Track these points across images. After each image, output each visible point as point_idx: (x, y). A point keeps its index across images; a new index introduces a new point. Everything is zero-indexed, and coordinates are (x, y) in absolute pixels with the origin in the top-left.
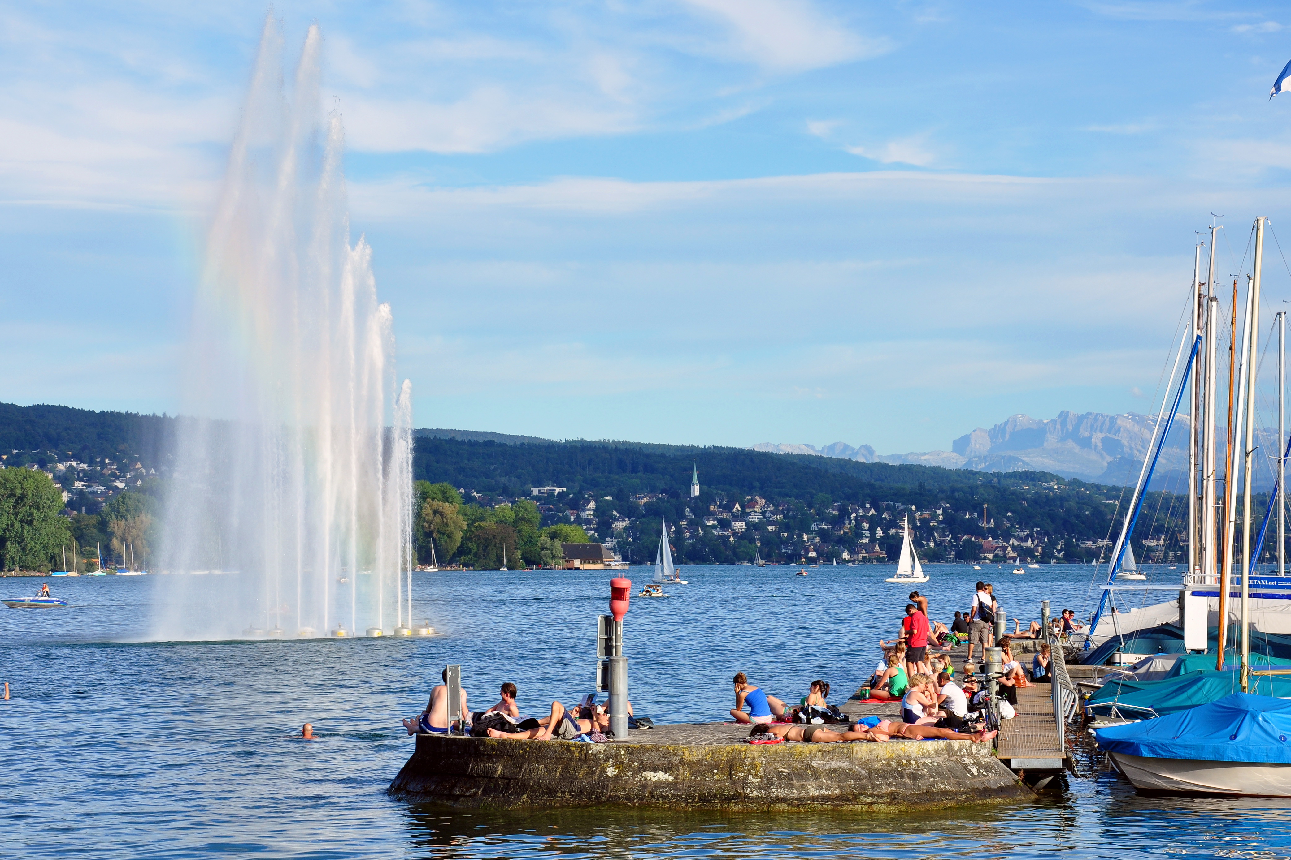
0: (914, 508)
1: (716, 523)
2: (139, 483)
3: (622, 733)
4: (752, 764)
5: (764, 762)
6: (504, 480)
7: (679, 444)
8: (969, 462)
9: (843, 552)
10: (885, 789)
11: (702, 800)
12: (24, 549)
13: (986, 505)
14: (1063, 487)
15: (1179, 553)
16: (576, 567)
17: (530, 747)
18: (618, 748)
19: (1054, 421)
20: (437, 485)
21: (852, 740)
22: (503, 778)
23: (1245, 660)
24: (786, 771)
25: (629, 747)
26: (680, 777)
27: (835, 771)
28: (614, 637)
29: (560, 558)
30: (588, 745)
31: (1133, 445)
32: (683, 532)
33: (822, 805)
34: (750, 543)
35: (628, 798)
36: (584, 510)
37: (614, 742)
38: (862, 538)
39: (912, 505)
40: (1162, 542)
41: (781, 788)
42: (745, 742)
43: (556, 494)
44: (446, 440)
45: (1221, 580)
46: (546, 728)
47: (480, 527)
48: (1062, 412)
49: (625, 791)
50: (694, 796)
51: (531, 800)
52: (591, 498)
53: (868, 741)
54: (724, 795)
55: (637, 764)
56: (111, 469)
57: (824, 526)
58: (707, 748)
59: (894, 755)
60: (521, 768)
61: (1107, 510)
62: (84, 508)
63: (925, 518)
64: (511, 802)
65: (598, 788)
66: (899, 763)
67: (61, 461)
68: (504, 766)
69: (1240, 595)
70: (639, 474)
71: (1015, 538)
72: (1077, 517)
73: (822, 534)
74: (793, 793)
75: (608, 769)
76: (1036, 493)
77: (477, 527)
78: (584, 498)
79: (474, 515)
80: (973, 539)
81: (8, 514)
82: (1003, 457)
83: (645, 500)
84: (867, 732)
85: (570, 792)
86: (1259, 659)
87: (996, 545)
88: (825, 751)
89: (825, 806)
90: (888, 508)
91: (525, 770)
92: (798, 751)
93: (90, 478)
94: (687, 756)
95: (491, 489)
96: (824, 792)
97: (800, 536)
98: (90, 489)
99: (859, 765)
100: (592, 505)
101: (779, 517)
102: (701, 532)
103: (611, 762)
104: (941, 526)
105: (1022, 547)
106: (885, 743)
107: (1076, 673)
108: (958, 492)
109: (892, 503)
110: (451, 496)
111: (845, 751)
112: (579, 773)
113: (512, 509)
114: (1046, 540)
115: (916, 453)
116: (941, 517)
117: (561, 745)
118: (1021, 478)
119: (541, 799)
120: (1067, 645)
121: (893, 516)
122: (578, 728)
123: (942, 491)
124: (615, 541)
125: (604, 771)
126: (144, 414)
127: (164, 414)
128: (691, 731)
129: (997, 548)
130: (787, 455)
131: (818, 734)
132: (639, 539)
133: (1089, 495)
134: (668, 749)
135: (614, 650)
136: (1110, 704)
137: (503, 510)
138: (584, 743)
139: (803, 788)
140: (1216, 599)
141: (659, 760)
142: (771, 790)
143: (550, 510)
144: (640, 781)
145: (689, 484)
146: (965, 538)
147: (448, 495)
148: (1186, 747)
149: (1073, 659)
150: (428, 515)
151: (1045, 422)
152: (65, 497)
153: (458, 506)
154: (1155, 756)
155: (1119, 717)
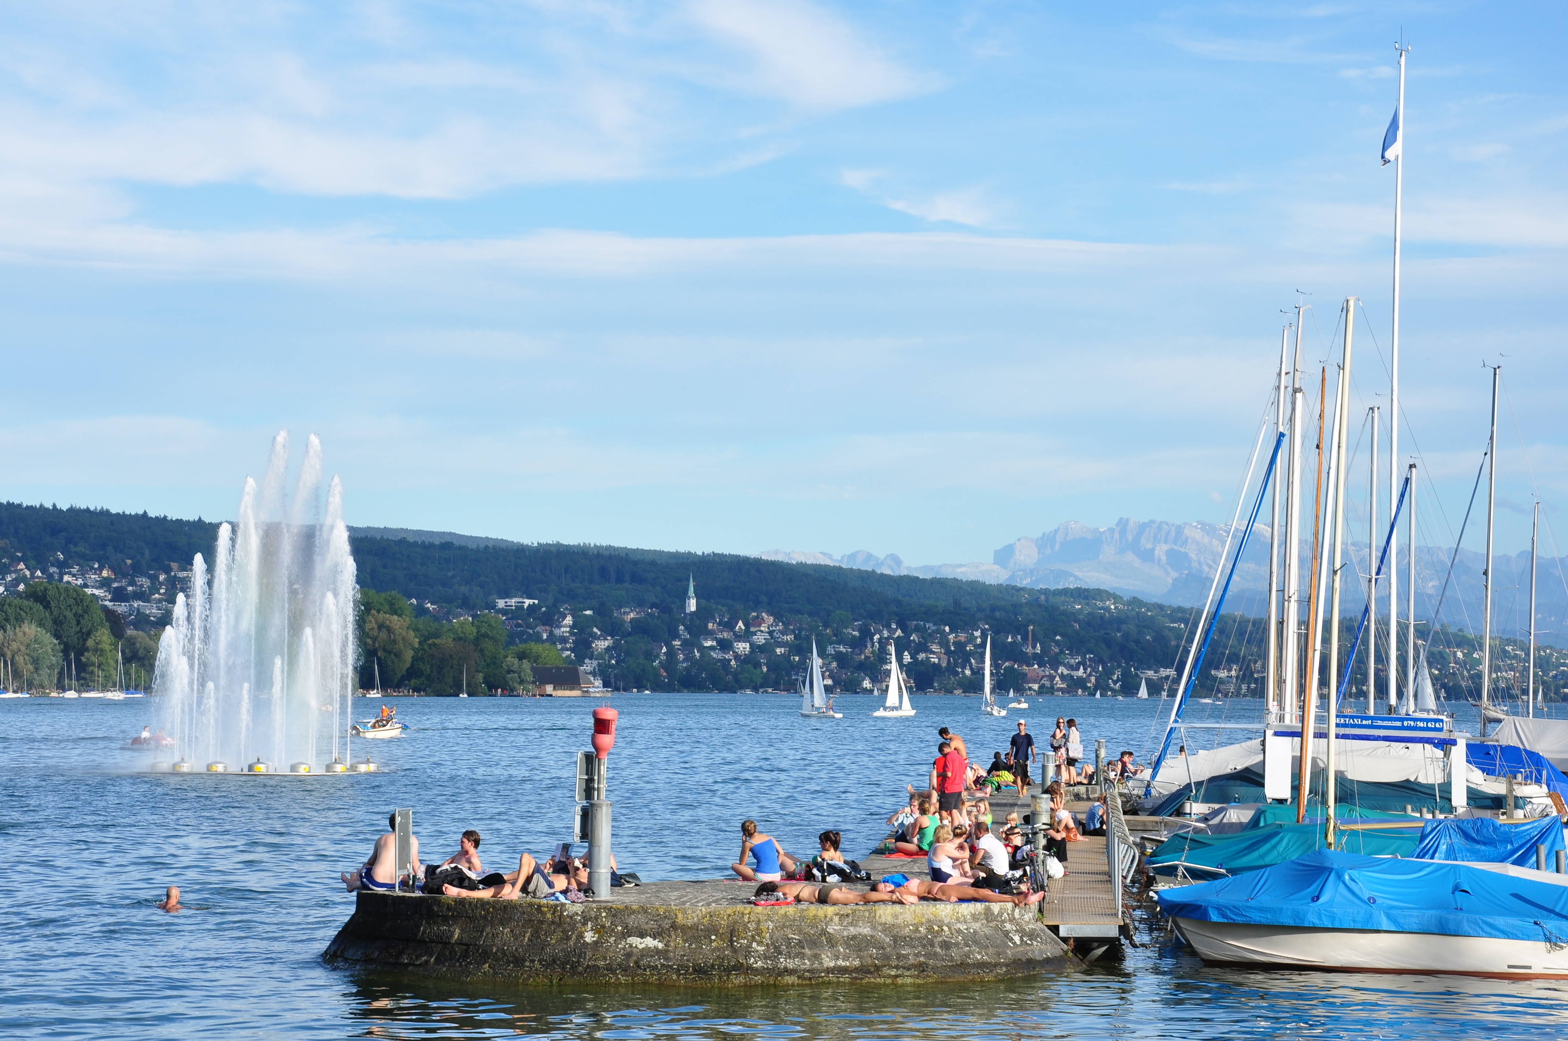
0: (947, 629)
2: (22, 587)
3: (604, 891)
4: (757, 929)
5: (771, 927)
6: (464, 589)
7: (673, 550)
8: (1012, 577)
9: (864, 679)
10: (912, 960)
11: (696, 971)
13: (1032, 627)
14: (1120, 606)
15: (1253, 686)
16: (548, 693)
17: (494, 907)
18: (599, 909)
19: (1111, 530)
20: (384, 595)
21: (875, 902)
22: (461, 944)
23: (1331, 812)
24: (797, 937)
25: (611, 908)
26: (672, 944)
27: (854, 938)
28: (596, 778)
29: (529, 683)
30: (563, 905)
31: (1202, 560)
32: (676, 655)
33: (838, 977)
34: (755, 668)
35: (610, 969)
36: (559, 627)
37: (594, 902)
38: (886, 663)
39: (945, 625)
40: (1233, 673)
41: (790, 958)
42: (750, 903)
43: (525, 607)
44: (395, 541)
45: (1302, 719)
46: (513, 885)
47: (435, 644)
48: (1121, 519)
49: (607, 960)
50: (688, 967)
51: (494, 970)
52: (567, 612)
53: (894, 902)
54: (723, 966)
57: (842, 649)
58: (704, 910)
59: (924, 920)
60: (482, 931)
61: (1170, 634)
63: (960, 641)
64: (470, 973)
65: (574, 956)
66: (930, 929)
68: (462, 930)
69: (1326, 735)
70: (625, 585)
71: (1065, 666)
72: (1137, 642)
73: (839, 657)
74: (805, 964)
75: (586, 934)
76: (1089, 613)
77: (430, 645)
78: (558, 612)
79: (427, 630)
80: (1016, 666)
82: (1052, 571)
83: (632, 615)
84: (892, 892)
85: (540, 961)
86: (1349, 811)
87: (1042, 673)
88: (842, 915)
89: (842, 980)
90: (917, 629)
91: (487, 934)
92: (811, 915)
94: (680, 920)
95: (448, 600)
96: (841, 963)
99: (884, 931)
100: (569, 620)
101: (789, 638)
102: (697, 655)
103: (589, 926)
104: (979, 650)
105: (1072, 677)
107: (1135, 825)
108: (999, 610)
109: (922, 623)
110: (400, 608)
111: (867, 914)
112: (551, 939)
113: (473, 623)
114: (1100, 669)
115: (951, 565)
116: (979, 640)
117: (531, 905)
118: (1072, 596)
119: (506, 969)
120: (1126, 791)
121: (923, 638)
122: (551, 885)
123: (981, 610)
124: (595, 663)
125: (581, 936)
126: (29, 504)
127: (54, 505)
128: (685, 889)
129: (1043, 677)
130: (801, 565)
131: (835, 894)
132: (623, 661)
133: (1151, 616)
134: (657, 910)
135: (596, 792)
136: (1176, 862)
137: (462, 625)
138: (558, 902)
139: (816, 956)
140: (1297, 740)
141: (647, 923)
142: (779, 959)
143: (518, 625)
144: (624, 948)
145: (684, 596)
146: (1007, 664)
147: (397, 606)
148: (1261, 910)
149: (1132, 808)
150: (372, 629)
151: (1101, 530)
153: (408, 619)
154: (1226, 920)
155: (1188, 878)
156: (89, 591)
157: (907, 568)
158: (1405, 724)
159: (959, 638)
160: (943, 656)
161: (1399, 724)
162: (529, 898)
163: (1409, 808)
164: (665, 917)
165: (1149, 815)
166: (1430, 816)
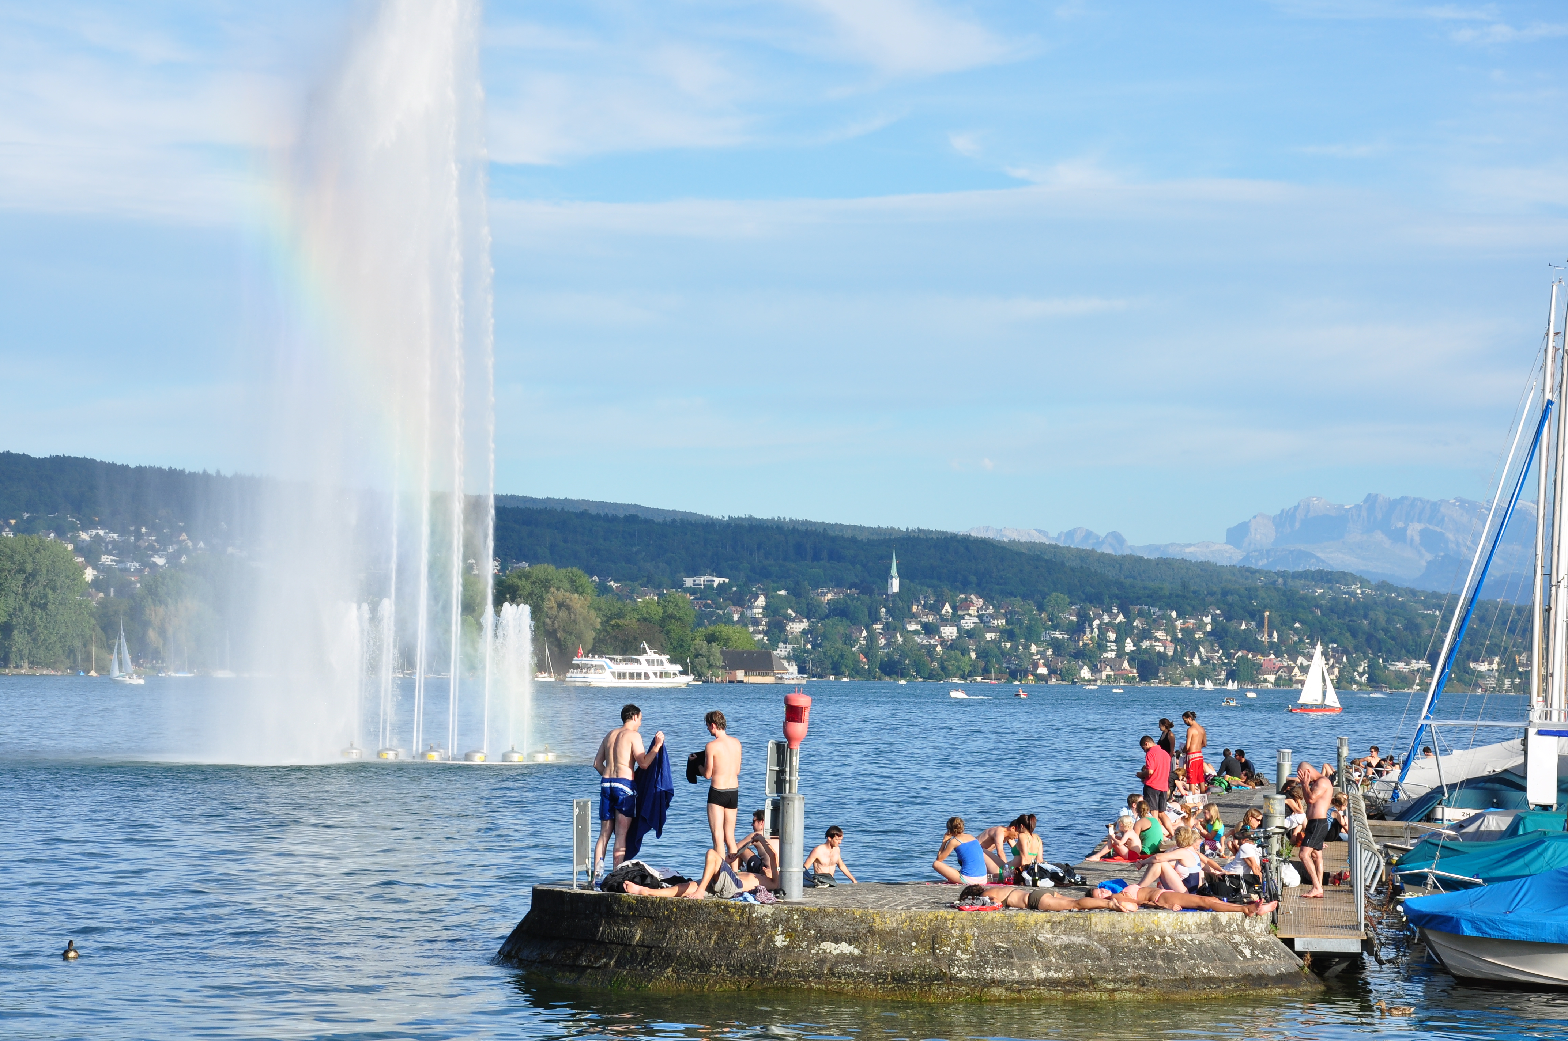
0: (1174, 614)
1: (919, 627)
2: (184, 559)
3: (796, 891)
4: (961, 936)
5: (976, 934)
6: (649, 565)
7: (874, 525)
8: (1247, 557)
9: (1081, 668)
10: (1131, 973)
11: (896, 980)
12: (34, 640)
13: (1267, 613)
14: (1368, 591)
15: (1517, 681)
16: (739, 679)
17: (678, 907)
18: (790, 911)
19: (1358, 507)
20: (564, 571)
21: (1090, 909)
22: (642, 946)
24: (1005, 946)
25: (804, 910)
26: (869, 950)
27: (1067, 947)
28: (788, 769)
29: (718, 667)
30: (752, 906)
31: (1459, 541)
32: (877, 639)
33: (1050, 990)
34: (963, 654)
35: (802, 975)
36: (751, 608)
37: (785, 903)
38: (1106, 651)
39: (1172, 610)
41: (997, 967)
42: (953, 907)
43: (715, 586)
47: (618, 625)
48: (1369, 495)
49: (798, 966)
50: (886, 976)
51: (678, 975)
52: (760, 592)
53: (1111, 910)
54: (924, 975)
55: (813, 932)
56: (148, 540)
57: (1058, 635)
58: (903, 914)
59: (1144, 930)
60: (665, 933)
61: (1425, 622)
62: (112, 590)
63: (1188, 627)
64: (652, 977)
65: (763, 961)
66: (1151, 940)
67: (84, 528)
68: (644, 931)
70: (821, 562)
71: (1304, 656)
72: (1386, 631)
73: (1055, 644)
74: (1013, 975)
75: (777, 938)
76: (1333, 599)
77: (613, 626)
78: (750, 592)
79: (610, 610)
80: (1250, 656)
81: (16, 594)
82: (1291, 552)
83: (830, 596)
84: (1109, 898)
85: (727, 966)
87: (1280, 664)
88: (1055, 922)
89: (1054, 992)
90: (1140, 614)
91: (671, 936)
92: (1020, 921)
93: (122, 551)
94: (878, 924)
95: (633, 578)
96: (1052, 974)
97: (1027, 647)
98: (121, 566)
99: (1100, 941)
100: (761, 601)
102: (900, 639)
103: (780, 929)
104: (1209, 638)
106: (1132, 914)
107: (1380, 831)
108: (1232, 594)
109: (1146, 607)
110: (582, 585)
111: (1081, 922)
112: (739, 942)
113: (658, 603)
114: (1345, 659)
115: (1178, 544)
116: (1209, 628)
117: (717, 905)
118: (1313, 579)
119: (690, 974)
120: (1370, 794)
121: (1148, 624)
122: (738, 884)
123: (1212, 594)
124: (789, 647)
125: (771, 940)
126: (192, 471)
127: (218, 472)
128: (883, 892)
129: (1280, 668)
130: (1013, 542)
131: (1046, 899)
132: (820, 645)
133: (1403, 603)
134: (853, 913)
135: (787, 785)
136: (1426, 870)
137: (647, 604)
138: (746, 903)
139: (1026, 967)
141: (842, 927)
142: (985, 969)
143: (707, 606)
144: (817, 954)
145: (886, 576)
146: (1240, 654)
147: (578, 584)
148: (1521, 925)
149: (1377, 812)
150: (552, 608)
151: (1347, 507)
152: (89, 574)
153: (590, 598)
154: (1481, 935)
155: (1438, 888)
157: (1130, 547)
159: (1187, 625)
160: (1169, 644)
162: (715, 898)
164: (862, 921)
165: (1394, 820)
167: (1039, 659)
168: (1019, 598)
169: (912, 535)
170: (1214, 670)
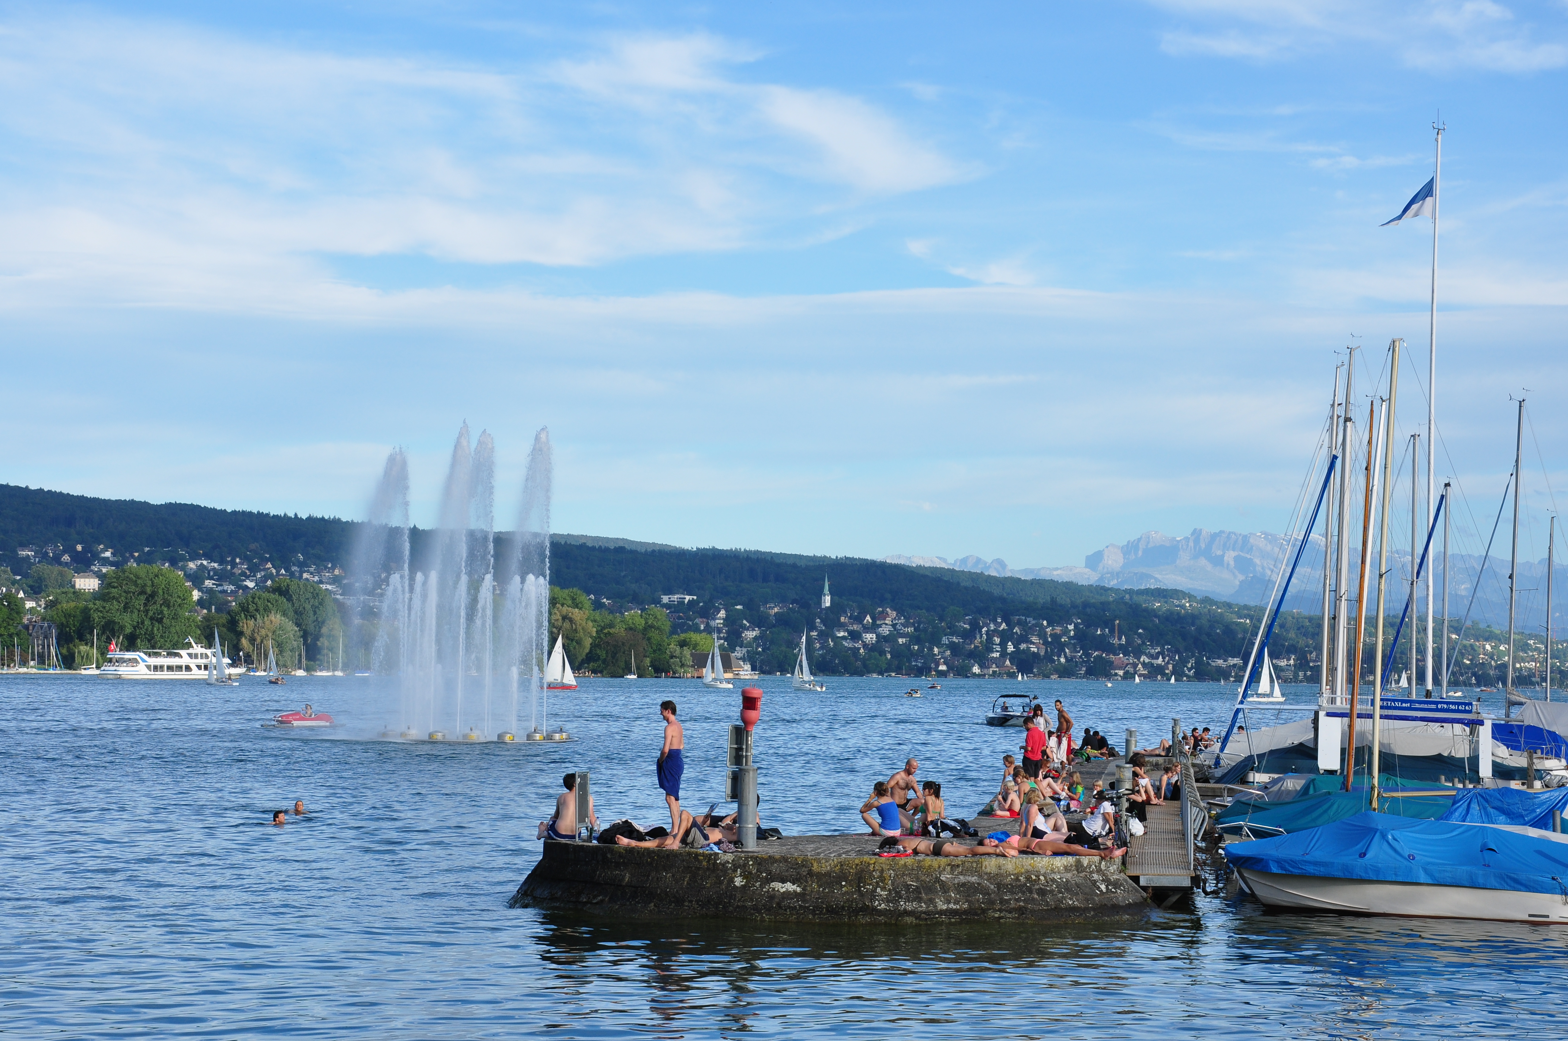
0: (1045, 623)
2: (269, 583)
3: (751, 844)
4: (881, 876)
5: (893, 875)
6: (634, 586)
7: (811, 554)
8: (1102, 578)
9: (973, 666)
10: (1013, 904)
11: (829, 911)
13: (1118, 622)
14: (1195, 604)
15: (1309, 673)
17: (658, 856)
18: (746, 858)
19: (1187, 539)
20: (566, 591)
21: (981, 855)
22: (630, 886)
23: (1376, 781)
24: (915, 884)
25: (757, 857)
26: (808, 888)
27: (964, 885)
28: (744, 747)
29: (688, 666)
30: (716, 854)
31: (1265, 565)
32: (813, 644)
33: (950, 918)
34: (881, 655)
35: (756, 908)
36: (714, 619)
37: (742, 852)
38: (993, 652)
39: (1043, 620)
40: (1292, 662)
41: (909, 902)
42: (875, 854)
43: (686, 602)
44: (576, 546)
45: (1352, 701)
46: (675, 837)
47: (609, 633)
48: (1195, 529)
49: (753, 901)
50: (823, 908)
51: (659, 908)
52: (721, 607)
53: (998, 855)
54: (852, 908)
55: (765, 875)
56: (241, 568)
57: (955, 639)
58: (835, 860)
59: (1023, 870)
60: (648, 876)
61: (1238, 629)
62: (213, 607)
63: (1056, 633)
64: (638, 910)
65: (725, 898)
66: (1028, 879)
67: (192, 559)
68: (632, 874)
69: (1370, 716)
70: (770, 584)
71: (1146, 655)
72: (1209, 635)
73: (952, 647)
74: (922, 907)
75: (736, 879)
76: (1168, 610)
77: (606, 634)
78: (714, 607)
79: (603, 621)
80: (1104, 655)
81: (139, 611)
82: (1136, 574)
83: (776, 610)
84: (996, 846)
85: (698, 902)
86: (1389, 780)
87: (1127, 662)
88: (954, 865)
89: (953, 920)
90: (1019, 623)
91: (653, 878)
93: (221, 577)
94: (815, 867)
95: (621, 596)
96: (952, 906)
97: (931, 649)
98: (220, 588)
99: (988, 879)
100: (722, 614)
101: (910, 630)
102: (832, 644)
103: (739, 872)
104: (1072, 642)
105: (1153, 664)
107: (1205, 791)
108: (1090, 607)
109: (1024, 618)
110: (581, 602)
111: (975, 865)
112: (706, 883)
113: (641, 616)
114: (1177, 658)
115: (1048, 568)
116: (1072, 633)
117: (689, 854)
118: (1152, 595)
119: (668, 907)
121: (1025, 631)
122: (706, 837)
123: (1074, 606)
125: (731, 881)
126: (276, 514)
127: (296, 515)
128: (819, 842)
129: (1127, 664)
130: (920, 567)
131: (947, 847)
133: (1221, 613)
134: (796, 859)
135: (744, 759)
136: (1241, 823)
137: (633, 617)
139: (931, 901)
140: (1346, 720)
141: (787, 871)
142: (899, 902)
143: (680, 618)
144: (768, 891)
145: (820, 594)
146: (1095, 654)
147: (578, 601)
148: (1315, 863)
149: (1203, 777)
150: (557, 620)
151: (1178, 539)
152: (196, 595)
153: (587, 611)
154: (1284, 872)
155: (1249, 836)
156: (323, 586)
157: (1011, 571)
158: (1439, 706)
159: (1055, 631)
160: (1041, 646)
161: (1433, 706)
162: (688, 849)
163: (1443, 778)
165: (1217, 783)
166: (1460, 786)
167: (940, 659)
168: (924, 611)
169: (841, 561)
170: (1076, 666)
